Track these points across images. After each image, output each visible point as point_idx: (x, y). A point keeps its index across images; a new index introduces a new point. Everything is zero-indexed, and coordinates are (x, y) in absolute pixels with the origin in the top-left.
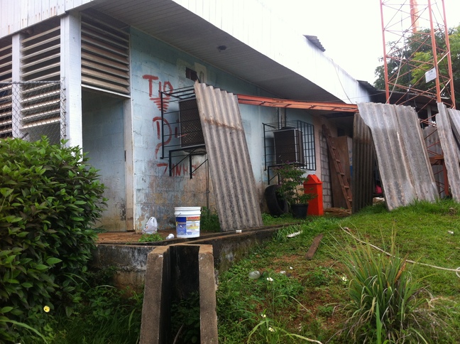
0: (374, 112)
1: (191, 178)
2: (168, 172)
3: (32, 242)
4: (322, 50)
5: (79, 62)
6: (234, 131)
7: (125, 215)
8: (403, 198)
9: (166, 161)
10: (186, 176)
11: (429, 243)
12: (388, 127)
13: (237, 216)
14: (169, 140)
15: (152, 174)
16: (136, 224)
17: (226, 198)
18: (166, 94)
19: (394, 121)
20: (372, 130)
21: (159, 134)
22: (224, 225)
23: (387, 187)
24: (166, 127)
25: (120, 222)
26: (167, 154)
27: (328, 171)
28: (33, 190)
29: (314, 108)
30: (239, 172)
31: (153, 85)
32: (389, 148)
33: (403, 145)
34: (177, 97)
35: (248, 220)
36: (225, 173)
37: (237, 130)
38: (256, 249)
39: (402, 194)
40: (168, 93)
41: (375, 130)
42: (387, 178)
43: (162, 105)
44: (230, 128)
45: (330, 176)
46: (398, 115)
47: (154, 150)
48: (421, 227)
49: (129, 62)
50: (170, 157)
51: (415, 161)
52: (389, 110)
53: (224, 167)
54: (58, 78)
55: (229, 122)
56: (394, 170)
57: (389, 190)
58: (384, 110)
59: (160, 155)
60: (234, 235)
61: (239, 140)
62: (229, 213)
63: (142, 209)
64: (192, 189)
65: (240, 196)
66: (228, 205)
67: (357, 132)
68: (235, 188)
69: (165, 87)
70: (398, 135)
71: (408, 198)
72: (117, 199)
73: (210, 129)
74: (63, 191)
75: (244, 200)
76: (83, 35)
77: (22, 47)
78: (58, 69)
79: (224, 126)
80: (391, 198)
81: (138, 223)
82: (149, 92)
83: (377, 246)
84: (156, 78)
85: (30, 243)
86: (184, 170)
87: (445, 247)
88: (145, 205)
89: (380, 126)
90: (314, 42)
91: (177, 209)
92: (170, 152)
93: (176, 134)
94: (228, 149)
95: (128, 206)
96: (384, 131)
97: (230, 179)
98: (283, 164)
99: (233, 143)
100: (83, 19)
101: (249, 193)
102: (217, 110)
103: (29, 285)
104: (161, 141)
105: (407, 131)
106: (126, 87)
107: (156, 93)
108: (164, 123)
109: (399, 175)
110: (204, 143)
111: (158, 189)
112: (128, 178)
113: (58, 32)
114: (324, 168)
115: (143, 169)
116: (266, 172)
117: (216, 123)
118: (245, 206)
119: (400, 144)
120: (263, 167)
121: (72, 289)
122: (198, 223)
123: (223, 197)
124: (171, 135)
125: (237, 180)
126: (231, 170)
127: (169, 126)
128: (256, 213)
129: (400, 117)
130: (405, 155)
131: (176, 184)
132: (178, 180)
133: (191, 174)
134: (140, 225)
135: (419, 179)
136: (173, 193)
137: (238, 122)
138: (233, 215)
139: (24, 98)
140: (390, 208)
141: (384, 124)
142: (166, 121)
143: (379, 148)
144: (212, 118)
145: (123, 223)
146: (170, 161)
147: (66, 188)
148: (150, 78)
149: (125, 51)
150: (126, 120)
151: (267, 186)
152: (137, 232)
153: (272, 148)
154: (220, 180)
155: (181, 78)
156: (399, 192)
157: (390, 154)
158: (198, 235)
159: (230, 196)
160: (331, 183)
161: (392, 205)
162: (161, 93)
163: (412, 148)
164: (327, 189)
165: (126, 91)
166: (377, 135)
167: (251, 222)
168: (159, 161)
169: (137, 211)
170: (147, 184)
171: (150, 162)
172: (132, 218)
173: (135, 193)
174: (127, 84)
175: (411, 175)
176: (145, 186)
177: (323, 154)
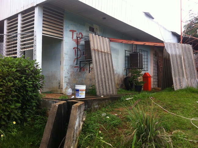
0: (172, 47)
1: (89, 72)
2: (79, 70)
3: (7, 97)
4: (153, 18)
5: (42, 25)
6: (106, 54)
7: (60, 87)
8: (182, 85)
9: (78, 65)
10: (87, 72)
11: (185, 106)
12: (178, 53)
13: (105, 90)
14: (80, 57)
15: (72, 71)
16: (64, 91)
17: (100, 82)
18: (80, 38)
19: (181, 51)
20: (170, 55)
21: (75, 54)
22: (98, 93)
23: (175, 80)
24: (79, 52)
25: (58, 89)
26: (79, 63)
27: (157, 71)
28: (10, 78)
29: (145, 44)
30: (107, 72)
31: (74, 34)
32: (177, 63)
33: (184, 62)
34: (85, 39)
35: (110, 92)
36: (101, 71)
37: (108, 54)
38: (109, 104)
39: (182, 83)
40: (80, 37)
41: (172, 55)
42: (175, 76)
43: (78, 42)
44: (105, 53)
45: (158, 73)
46: (183, 48)
47: (73, 61)
48: (185, 99)
49: (63, 24)
50: (80, 64)
51: (189, 69)
52: (179, 46)
53: (100, 69)
54: (33, 31)
55: (104, 50)
56: (179, 73)
57: (176, 81)
58: (176, 46)
59: (75, 63)
60: (100, 98)
61: (108, 58)
62: (101, 88)
63: (67, 85)
64: (90, 77)
65: (107, 82)
66: (101, 85)
67: (165, 55)
68: (105, 78)
69: (79, 35)
70: (182, 57)
71: (184, 85)
72: (57, 80)
73: (95, 53)
74: (23, 78)
75: (109, 83)
76: (44, 14)
77: (21, 18)
78: (33, 28)
79: (102, 52)
80: (176, 85)
81: (65, 90)
82: (72, 37)
83: (161, 106)
84: (75, 31)
85: (7, 98)
86: (86, 69)
87: (192, 109)
88: (68, 83)
89: (174, 53)
90: (148, 15)
91: (76, 86)
92: (80, 62)
93: (83, 55)
94: (103, 61)
95: (61, 83)
96: (176, 55)
97: (102, 74)
98: (132, 68)
99: (105, 59)
100: (44, 7)
101: (111, 80)
102: (99, 45)
103: (7, 114)
104: (76, 57)
105: (187, 55)
106: (62, 35)
107: (75, 37)
108: (78, 50)
109: (181, 75)
110: (91, 59)
111: (74, 77)
112: (61, 72)
113: (34, 13)
114: (155, 70)
115: (68, 69)
116: (126, 71)
117: (98, 51)
118: (109, 86)
119: (183, 61)
120: (124, 69)
121: (28, 115)
122: (84, 92)
123: (99, 82)
124: (81, 55)
125: (106, 74)
126: (104, 70)
127: (80, 51)
128: (114, 89)
129: (184, 49)
130: (185, 66)
131: (82, 75)
132: (83, 73)
133: (89, 71)
134: (66, 91)
135: (190, 77)
136: (81, 79)
137: (109, 50)
138: (103, 89)
139: (22, 39)
140: (175, 89)
141: (176, 52)
142: (79, 49)
143: (173, 63)
144: (96, 49)
145: (59, 90)
146: (80, 66)
147: (25, 77)
148: (73, 31)
149: (62, 20)
150: (62, 49)
151: (125, 77)
152: (64, 94)
153: (128, 61)
154: (98, 74)
155: (87, 31)
156: (180, 82)
157: (178, 66)
158: (84, 97)
159: (102, 81)
160: (158, 76)
161: (176, 88)
162: (77, 37)
163: (188, 63)
164: (156, 79)
165: (62, 37)
166: (172, 57)
167: (111, 93)
168: (75, 65)
169: (64, 85)
170: (69, 75)
171: (71, 66)
172: (62, 88)
173: (64, 78)
174: (62, 34)
175: (186, 75)
176: (68, 75)
177: (155, 64)
